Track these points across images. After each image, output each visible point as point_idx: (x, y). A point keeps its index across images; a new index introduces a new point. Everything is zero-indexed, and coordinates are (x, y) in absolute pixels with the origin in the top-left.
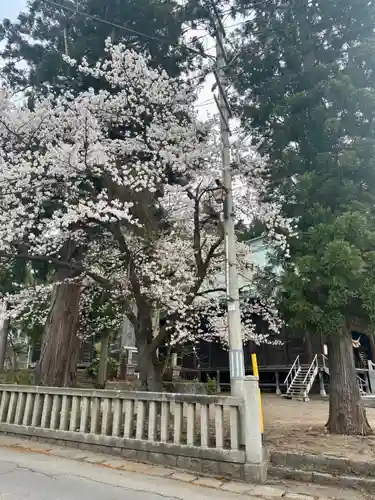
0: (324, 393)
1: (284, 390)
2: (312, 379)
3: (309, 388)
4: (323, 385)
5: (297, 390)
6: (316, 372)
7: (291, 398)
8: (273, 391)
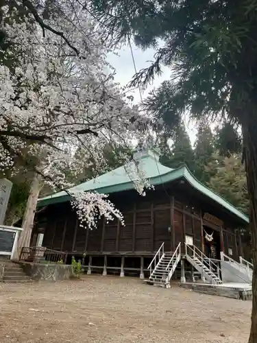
0: (183, 279)
1: (147, 275)
2: (175, 266)
3: (170, 274)
4: (183, 272)
5: (159, 276)
6: (178, 259)
7: (152, 284)
8: (137, 275)
